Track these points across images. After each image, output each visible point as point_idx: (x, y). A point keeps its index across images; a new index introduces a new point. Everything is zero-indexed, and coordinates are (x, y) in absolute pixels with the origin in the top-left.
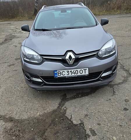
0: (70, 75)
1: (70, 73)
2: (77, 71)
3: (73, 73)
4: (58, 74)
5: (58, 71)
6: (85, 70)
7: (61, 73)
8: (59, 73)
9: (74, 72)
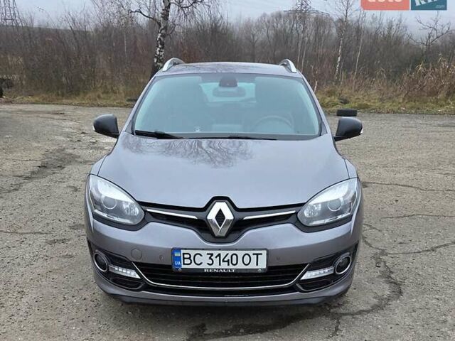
0: (216, 266)
1: (216, 261)
2: (234, 257)
3: (223, 261)
4: (184, 258)
5: (182, 251)
6: (257, 255)
7: (192, 258)
8: (186, 256)
9: (225, 260)
